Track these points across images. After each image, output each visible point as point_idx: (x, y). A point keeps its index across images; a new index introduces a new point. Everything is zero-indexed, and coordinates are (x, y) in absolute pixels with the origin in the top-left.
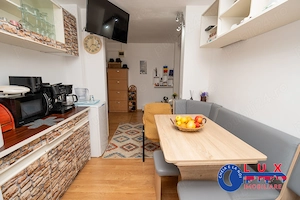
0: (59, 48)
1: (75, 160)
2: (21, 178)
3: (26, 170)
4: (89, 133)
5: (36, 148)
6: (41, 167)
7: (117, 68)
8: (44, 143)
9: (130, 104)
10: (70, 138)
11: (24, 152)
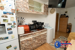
0: (42, 14)
1: (40, 42)
2: (26, 41)
3: (27, 40)
4: (46, 36)
5: (30, 36)
6: (30, 40)
7: (64, 17)
8: (32, 35)
9: (68, 30)
10: (40, 36)
11: (27, 36)
